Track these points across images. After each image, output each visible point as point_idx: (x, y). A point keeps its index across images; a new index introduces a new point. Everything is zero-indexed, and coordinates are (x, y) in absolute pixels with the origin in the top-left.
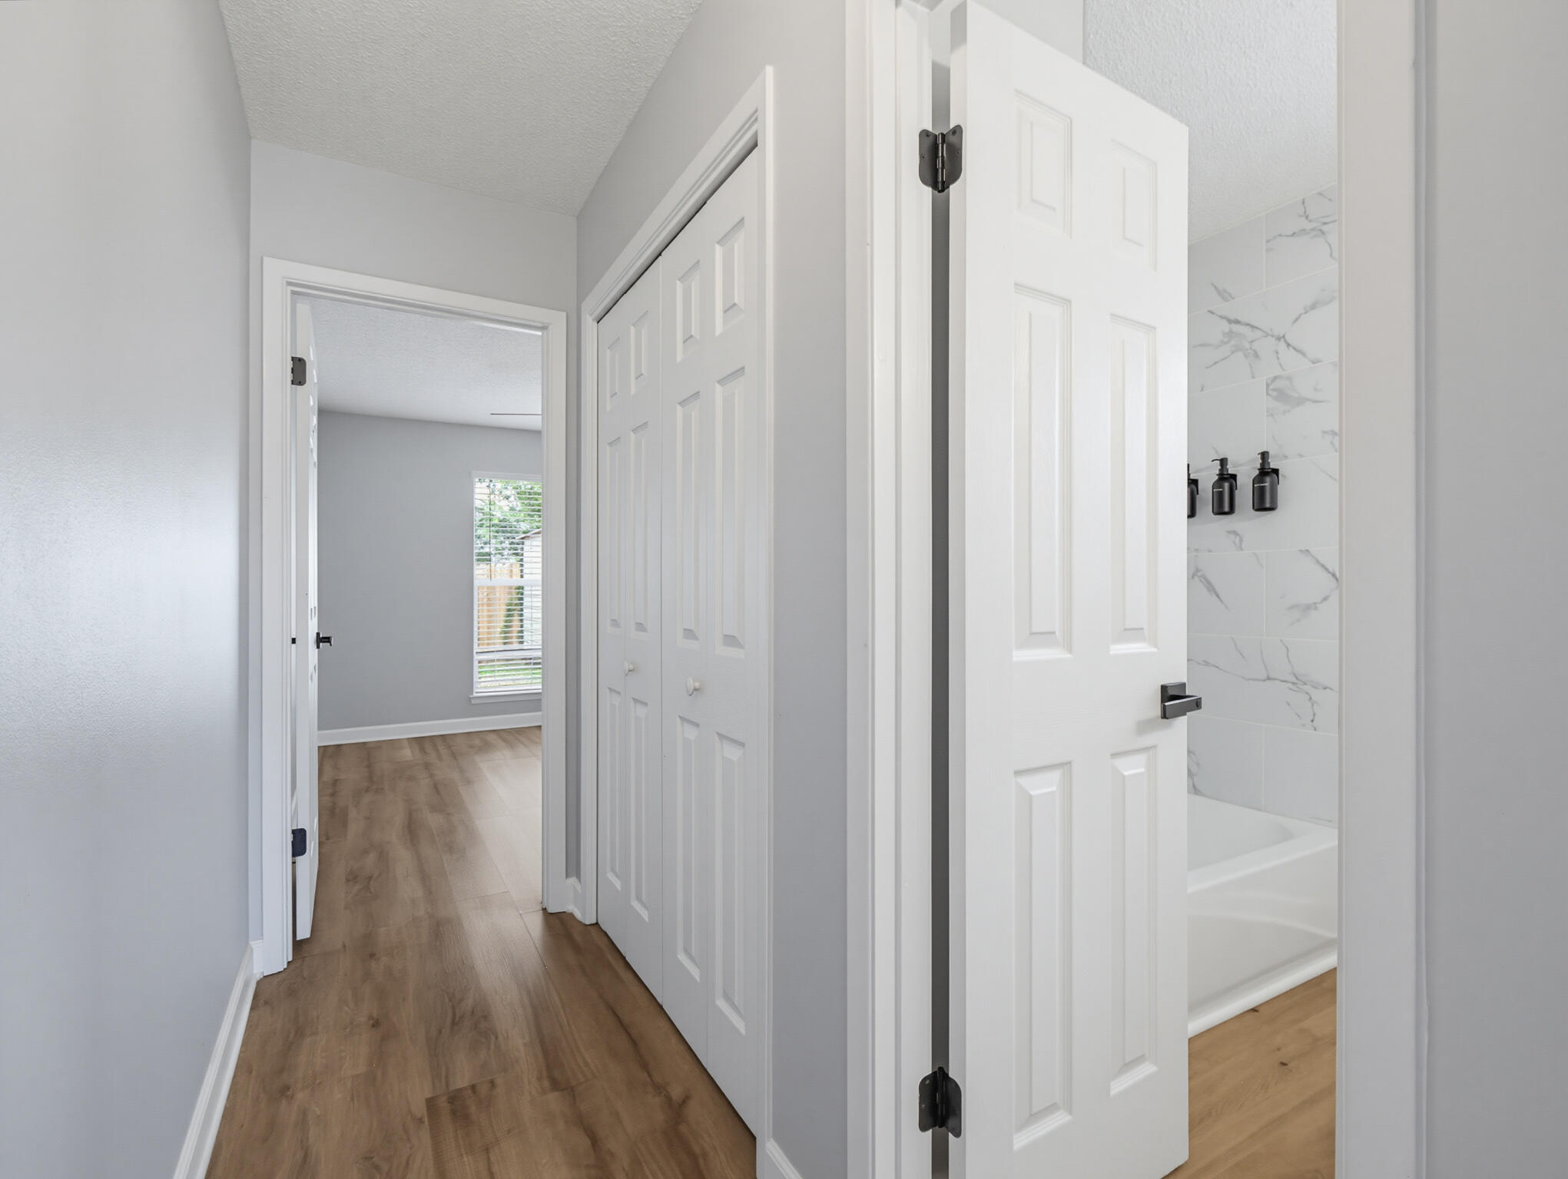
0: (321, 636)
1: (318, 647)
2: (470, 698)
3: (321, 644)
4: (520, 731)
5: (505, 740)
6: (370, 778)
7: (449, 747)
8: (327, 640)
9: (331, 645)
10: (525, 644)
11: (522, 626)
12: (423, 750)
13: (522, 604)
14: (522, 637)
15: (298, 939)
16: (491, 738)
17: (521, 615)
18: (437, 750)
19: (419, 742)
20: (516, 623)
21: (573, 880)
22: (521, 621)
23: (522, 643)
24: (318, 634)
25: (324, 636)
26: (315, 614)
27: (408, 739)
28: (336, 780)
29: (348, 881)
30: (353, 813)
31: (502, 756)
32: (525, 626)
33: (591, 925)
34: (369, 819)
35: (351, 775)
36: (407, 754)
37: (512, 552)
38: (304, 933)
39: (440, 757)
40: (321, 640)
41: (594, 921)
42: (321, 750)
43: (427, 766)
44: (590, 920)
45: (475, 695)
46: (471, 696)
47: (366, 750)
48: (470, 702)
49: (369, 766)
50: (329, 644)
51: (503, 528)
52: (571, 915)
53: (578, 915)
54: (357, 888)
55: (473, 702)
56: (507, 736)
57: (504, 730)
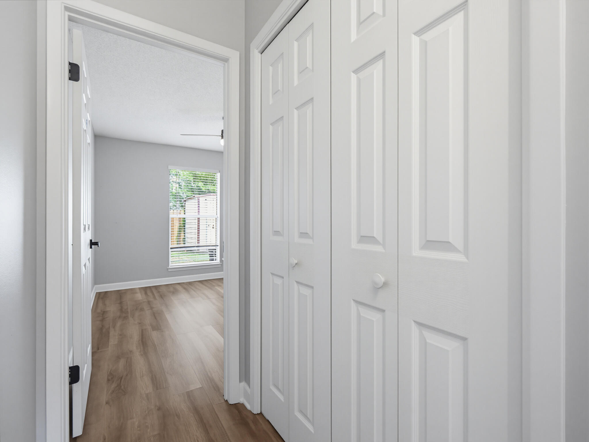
0: (93, 242)
1: (91, 248)
2: (168, 269)
3: (93, 246)
4: (190, 283)
5: (185, 288)
6: (121, 310)
7: (159, 292)
8: (96, 244)
9: (98, 246)
10: (186, 244)
11: (185, 236)
12: (146, 293)
13: (184, 226)
14: (185, 241)
15: (74, 436)
16: (179, 287)
17: (185, 231)
18: (153, 294)
19: (145, 289)
20: (182, 235)
21: (243, 384)
22: (185, 234)
23: (185, 243)
24: (91, 241)
25: (94, 242)
26: (89, 228)
27: (139, 288)
28: (104, 312)
29: (108, 380)
30: (112, 333)
31: (183, 296)
32: (186, 236)
33: (258, 414)
34: (120, 335)
35: (112, 309)
36: (139, 296)
37: (180, 205)
38: (78, 431)
39: (154, 298)
40: (92, 244)
41: (259, 412)
42: (98, 295)
43: (149, 302)
44: (256, 411)
45: (170, 267)
46: (168, 268)
47: (120, 294)
48: (168, 270)
49: (121, 303)
50: (97, 246)
51: (176, 196)
52: (243, 405)
53: (248, 407)
54: (114, 386)
55: (169, 270)
56: (185, 286)
57: (183, 283)
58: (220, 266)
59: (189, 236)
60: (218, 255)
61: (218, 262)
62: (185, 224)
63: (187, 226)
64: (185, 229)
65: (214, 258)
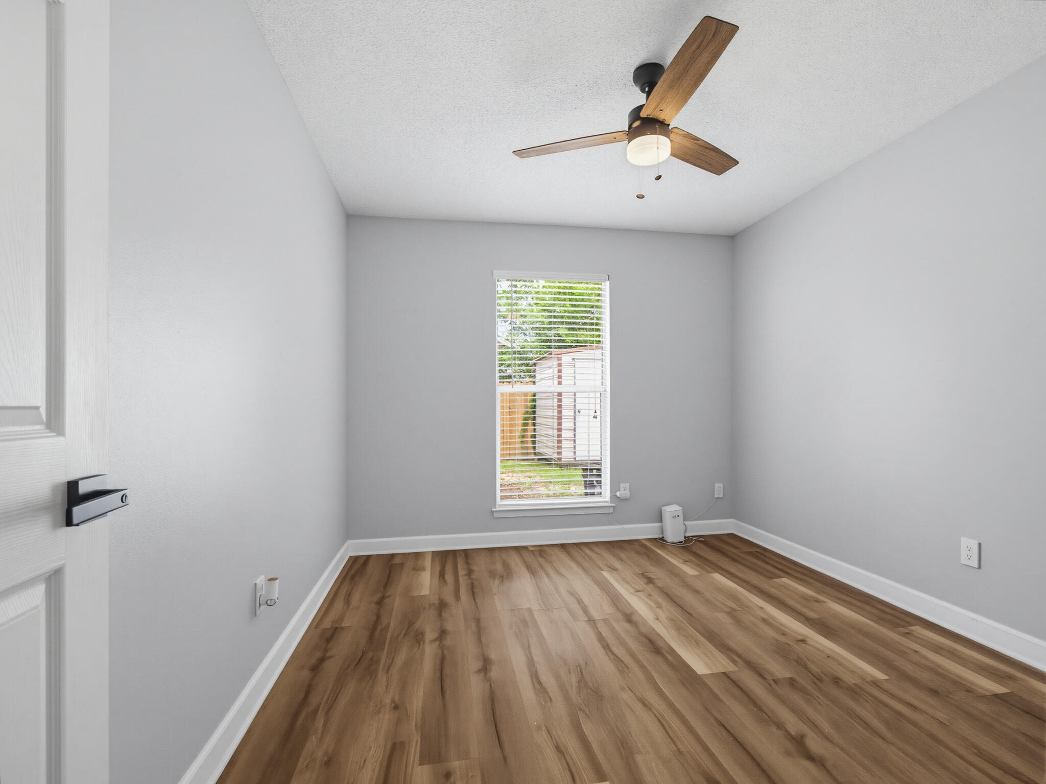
2: (492, 512)
4: (541, 551)
6: (372, 632)
13: (534, 413)
16: (515, 561)
27: (433, 552)
43: (441, 610)
45: (497, 509)
46: (493, 510)
48: (494, 515)
55: (496, 515)
56: (529, 558)
57: (525, 548)
58: (611, 511)
59: (543, 432)
60: (606, 485)
61: (607, 502)
62: (534, 407)
63: (539, 412)
64: (534, 419)
65: (596, 490)
